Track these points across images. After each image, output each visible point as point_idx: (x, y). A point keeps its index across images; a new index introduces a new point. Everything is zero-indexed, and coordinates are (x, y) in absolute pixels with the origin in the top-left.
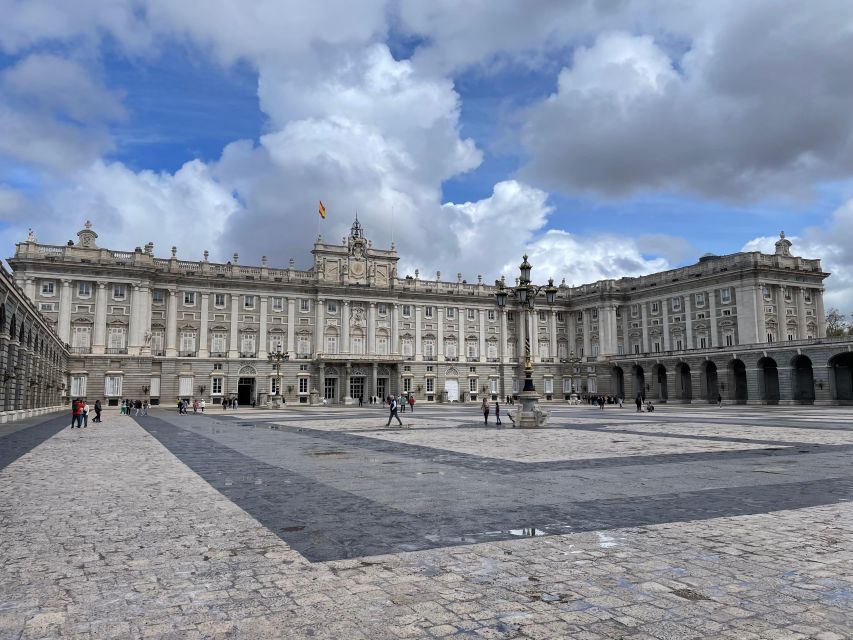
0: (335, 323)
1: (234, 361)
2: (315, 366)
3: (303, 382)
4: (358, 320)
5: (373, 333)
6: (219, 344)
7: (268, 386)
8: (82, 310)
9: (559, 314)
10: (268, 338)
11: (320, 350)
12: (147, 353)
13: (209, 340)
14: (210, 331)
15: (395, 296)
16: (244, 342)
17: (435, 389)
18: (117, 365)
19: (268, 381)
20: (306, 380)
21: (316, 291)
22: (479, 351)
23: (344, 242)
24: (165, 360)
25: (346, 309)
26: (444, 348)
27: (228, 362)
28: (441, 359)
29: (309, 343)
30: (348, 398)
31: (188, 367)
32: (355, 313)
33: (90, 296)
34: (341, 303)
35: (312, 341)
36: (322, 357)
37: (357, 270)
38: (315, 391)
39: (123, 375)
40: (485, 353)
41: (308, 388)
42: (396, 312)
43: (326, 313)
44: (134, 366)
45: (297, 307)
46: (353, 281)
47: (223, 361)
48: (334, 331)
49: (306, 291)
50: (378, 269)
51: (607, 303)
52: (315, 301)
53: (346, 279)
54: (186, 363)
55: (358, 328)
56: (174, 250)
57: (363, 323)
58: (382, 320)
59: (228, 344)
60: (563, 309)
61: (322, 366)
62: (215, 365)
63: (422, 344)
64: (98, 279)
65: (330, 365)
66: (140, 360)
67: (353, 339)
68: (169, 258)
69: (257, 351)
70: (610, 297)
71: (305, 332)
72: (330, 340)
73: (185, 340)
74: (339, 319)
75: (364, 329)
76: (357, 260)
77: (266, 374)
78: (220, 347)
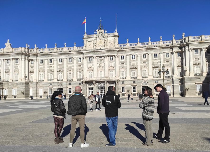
0: (91, 66)
4: (101, 63)
5: (107, 69)
6: (51, 76)
7: (67, 91)
10: (67, 73)
14: (48, 72)
16: (59, 75)
24: (33, 83)
25: (95, 60)
26: (141, 73)
27: (53, 83)
28: (140, 78)
33: (9, 64)
35: (83, 73)
36: (84, 79)
37: (100, 43)
39: (17, 88)
42: (118, 59)
43: (88, 62)
44: (20, 85)
46: (99, 48)
50: (109, 41)
54: (41, 84)
55: (101, 67)
57: (103, 65)
58: (111, 63)
62: (50, 84)
63: (130, 72)
64: (10, 58)
67: (99, 72)
71: (80, 70)
72: (90, 73)
73: (41, 76)
74: (93, 64)
75: (103, 67)
76: (100, 39)
77: (66, 86)
78: (51, 78)
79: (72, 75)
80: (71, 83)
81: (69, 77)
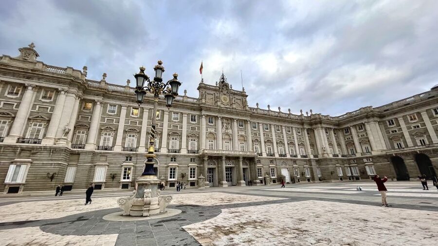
0: (213, 131)
1: (142, 155)
2: (201, 159)
3: (193, 171)
4: (227, 129)
5: (236, 138)
6: (131, 141)
7: (166, 174)
8: (7, 107)
9: (335, 130)
10: (168, 139)
11: (203, 147)
12: (62, 144)
13: (124, 138)
14: (125, 132)
15: (248, 116)
17: (276, 175)
18: (27, 153)
19: (166, 170)
20: (194, 169)
21: (200, 109)
22: (296, 151)
23: (217, 84)
24: (83, 152)
25: (220, 122)
26: (278, 149)
27: (137, 155)
28: (277, 156)
29: (196, 143)
30: (225, 182)
31: (103, 159)
32: (225, 125)
33: (18, 96)
34: (216, 117)
35: (198, 142)
36: (206, 152)
37: (225, 100)
38: (201, 177)
39: (31, 163)
40: (299, 152)
41: (196, 176)
42: (249, 125)
43: (207, 124)
44: (45, 155)
45: (188, 119)
47: (133, 154)
48: (213, 136)
49: (194, 110)
50: (236, 101)
51: (371, 119)
52: (200, 116)
53: (219, 103)
54: (102, 155)
55: (227, 134)
56: (105, 75)
57: (230, 131)
58: (241, 130)
59: (138, 142)
60: (336, 127)
61: (206, 159)
62: (127, 158)
63: (265, 146)
64: (27, 82)
65: (211, 158)
66: (53, 150)
67: (224, 141)
68: (100, 81)
69: (160, 147)
70: (373, 116)
71: (194, 135)
72: (210, 141)
73: (105, 138)
74: (215, 128)
75: (231, 135)
76: (224, 94)
77: (166, 164)
78: (132, 144)
79: (178, 143)
80: (175, 159)
81: (173, 147)
